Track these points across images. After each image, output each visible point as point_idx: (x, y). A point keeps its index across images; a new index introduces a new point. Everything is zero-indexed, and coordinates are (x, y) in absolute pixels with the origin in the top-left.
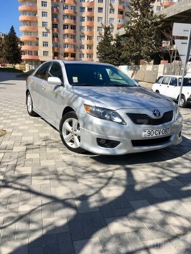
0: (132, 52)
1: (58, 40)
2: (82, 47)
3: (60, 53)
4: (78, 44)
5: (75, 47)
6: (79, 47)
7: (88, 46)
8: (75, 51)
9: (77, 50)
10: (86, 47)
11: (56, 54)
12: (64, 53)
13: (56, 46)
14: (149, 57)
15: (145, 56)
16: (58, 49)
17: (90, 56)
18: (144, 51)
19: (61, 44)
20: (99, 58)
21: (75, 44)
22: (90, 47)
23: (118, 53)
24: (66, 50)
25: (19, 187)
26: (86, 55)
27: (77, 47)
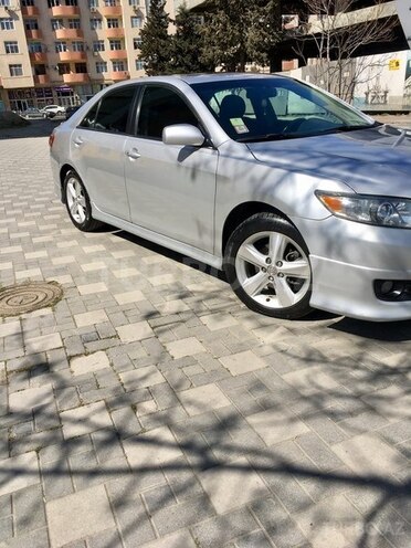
0: (224, 47)
1: (40, 34)
2: (99, 46)
3: (50, 65)
4: (88, 40)
5: (82, 48)
6: (92, 47)
7: (111, 42)
8: (83, 56)
9: (89, 54)
10: (107, 45)
11: (39, 69)
12: (59, 65)
13: (36, 49)
14: (265, 55)
15: (255, 53)
16: (44, 57)
17: (121, 64)
18: (252, 41)
19: (49, 43)
20: (146, 67)
21: (80, 39)
22: (117, 43)
23: (189, 51)
24: (64, 56)
25: (242, 460)
26: (110, 65)
27: (89, 47)
